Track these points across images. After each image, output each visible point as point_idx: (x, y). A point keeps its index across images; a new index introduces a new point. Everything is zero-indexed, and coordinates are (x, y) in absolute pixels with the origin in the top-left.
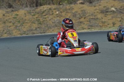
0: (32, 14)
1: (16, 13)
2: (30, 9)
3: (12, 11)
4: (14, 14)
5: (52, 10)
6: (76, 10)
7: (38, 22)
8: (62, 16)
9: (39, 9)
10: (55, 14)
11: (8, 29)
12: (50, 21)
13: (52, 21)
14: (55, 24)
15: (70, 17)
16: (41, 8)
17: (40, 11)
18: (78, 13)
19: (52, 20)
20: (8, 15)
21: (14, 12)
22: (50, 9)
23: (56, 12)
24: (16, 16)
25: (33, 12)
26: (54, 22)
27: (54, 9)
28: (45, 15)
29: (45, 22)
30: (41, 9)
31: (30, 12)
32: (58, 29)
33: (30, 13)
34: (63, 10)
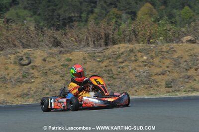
0: (98, 60)
1: (68, 56)
2: (93, 49)
3: (61, 52)
4: (63, 59)
5: (134, 53)
6: (180, 54)
7: (109, 74)
8: (153, 65)
9: (111, 50)
10: (141, 60)
11: (51, 86)
12: (131, 74)
13: (134, 74)
14: (141, 78)
15: (168, 67)
16: (114, 48)
17: (112, 53)
18: (184, 59)
19: (134, 71)
20: (52, 59)
21: (63, 54)
22: (132, 51)
23: (142, 57)
24: (66, 63)
25: (99, 56)
26: (138, 75)
27: (139, 51)
28: (122, 63)
29: (122, 75)
30: (114, 50)
31: (93, 54)
32: (146, 88)
33: (93, 57)
34: (155, 53)
